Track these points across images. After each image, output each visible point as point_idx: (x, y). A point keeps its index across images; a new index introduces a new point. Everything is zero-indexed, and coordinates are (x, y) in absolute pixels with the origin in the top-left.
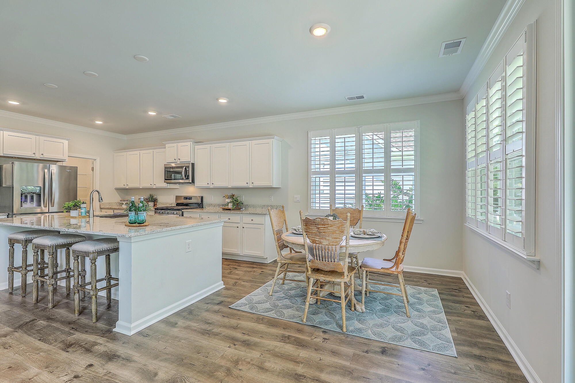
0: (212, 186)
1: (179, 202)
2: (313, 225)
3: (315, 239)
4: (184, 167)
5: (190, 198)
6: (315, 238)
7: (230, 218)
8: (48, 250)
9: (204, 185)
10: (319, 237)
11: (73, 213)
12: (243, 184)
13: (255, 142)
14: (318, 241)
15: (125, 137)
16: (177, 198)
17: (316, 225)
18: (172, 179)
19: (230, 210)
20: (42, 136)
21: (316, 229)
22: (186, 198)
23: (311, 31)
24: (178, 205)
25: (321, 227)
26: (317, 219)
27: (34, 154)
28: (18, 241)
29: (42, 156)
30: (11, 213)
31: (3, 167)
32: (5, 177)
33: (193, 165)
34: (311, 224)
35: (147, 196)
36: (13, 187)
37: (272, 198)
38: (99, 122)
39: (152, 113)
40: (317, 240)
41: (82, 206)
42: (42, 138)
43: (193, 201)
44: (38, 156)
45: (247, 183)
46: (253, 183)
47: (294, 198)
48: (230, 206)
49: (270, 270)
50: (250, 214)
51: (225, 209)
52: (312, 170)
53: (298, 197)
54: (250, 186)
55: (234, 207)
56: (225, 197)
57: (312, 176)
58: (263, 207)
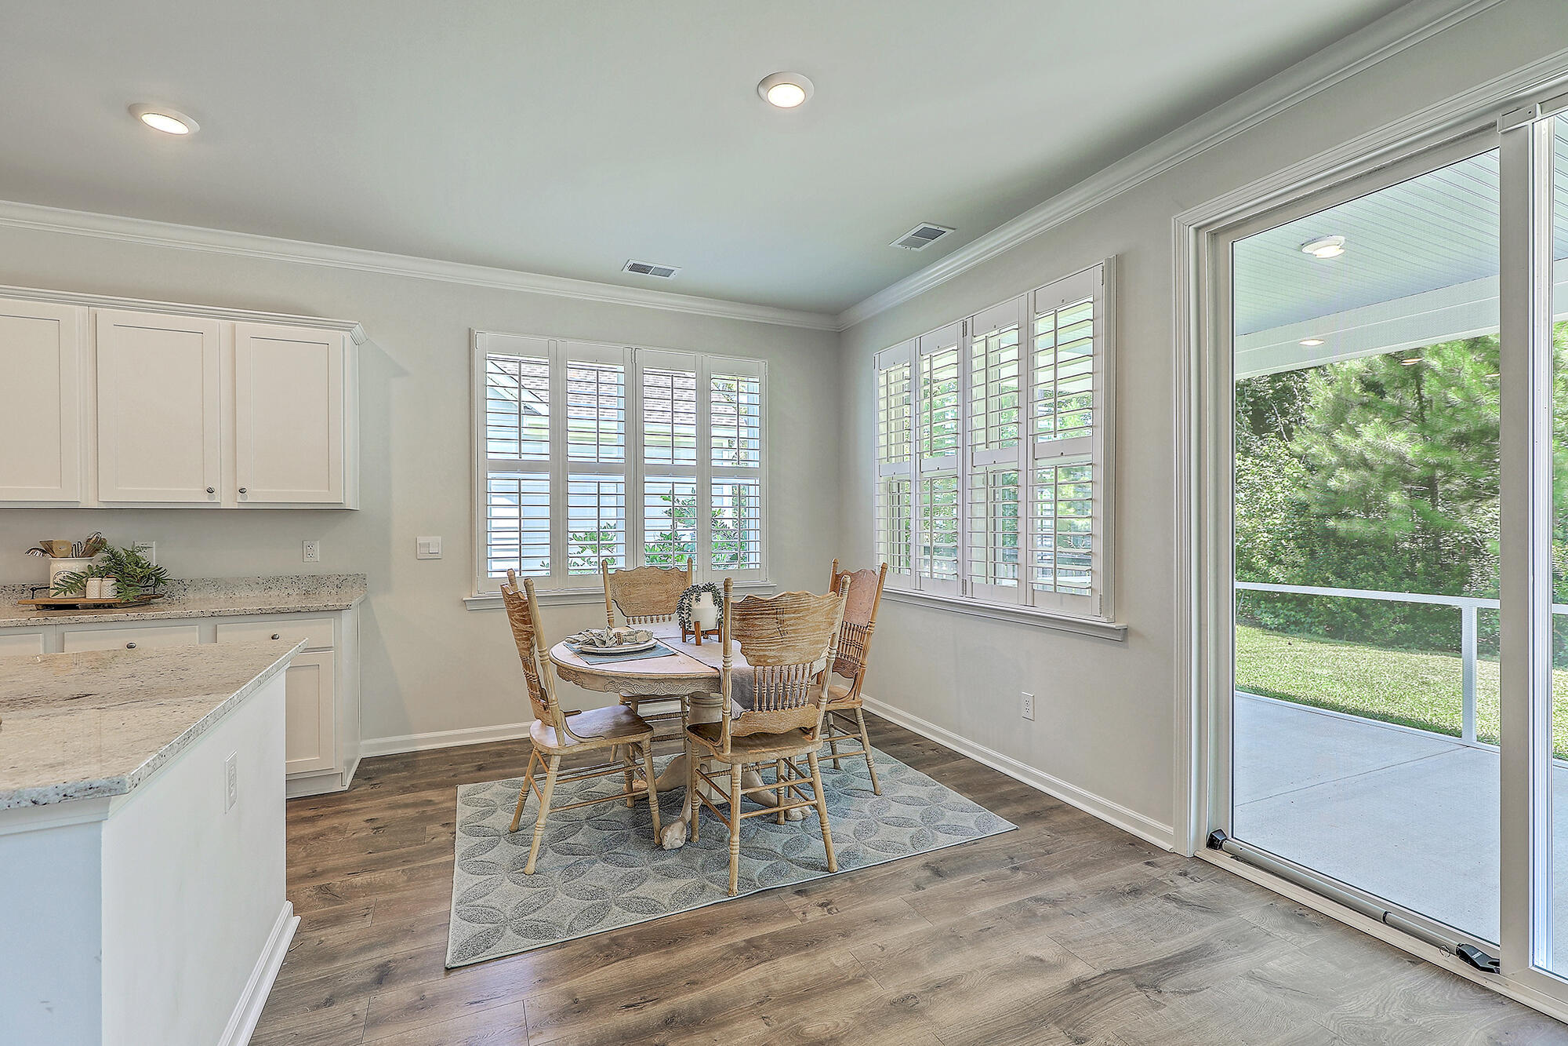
2: (769, 614)
3: (766, 653)
6: (765, 650)
7: (135, 641)
10: (780, 646)
14: (775, 657)
17: (776, 613)
21: (776, 626)
23: (766, 82)
25: (791, 619)
26: (784, 598)
34: (761, 614)
37: (317, 546)
40: (772, 653)
45: (210, 491)
46: (242, 491)
47: (418, 545)
48: (100, 589)
49: (393, 807)
50: (262, 613)
51: (73, 607)
52: (490, 456)
53: (434, 542)
54: (226, 500)
55: (132, 594)
56: (48, 549)
57: (490, 476)
58: (270, 583)
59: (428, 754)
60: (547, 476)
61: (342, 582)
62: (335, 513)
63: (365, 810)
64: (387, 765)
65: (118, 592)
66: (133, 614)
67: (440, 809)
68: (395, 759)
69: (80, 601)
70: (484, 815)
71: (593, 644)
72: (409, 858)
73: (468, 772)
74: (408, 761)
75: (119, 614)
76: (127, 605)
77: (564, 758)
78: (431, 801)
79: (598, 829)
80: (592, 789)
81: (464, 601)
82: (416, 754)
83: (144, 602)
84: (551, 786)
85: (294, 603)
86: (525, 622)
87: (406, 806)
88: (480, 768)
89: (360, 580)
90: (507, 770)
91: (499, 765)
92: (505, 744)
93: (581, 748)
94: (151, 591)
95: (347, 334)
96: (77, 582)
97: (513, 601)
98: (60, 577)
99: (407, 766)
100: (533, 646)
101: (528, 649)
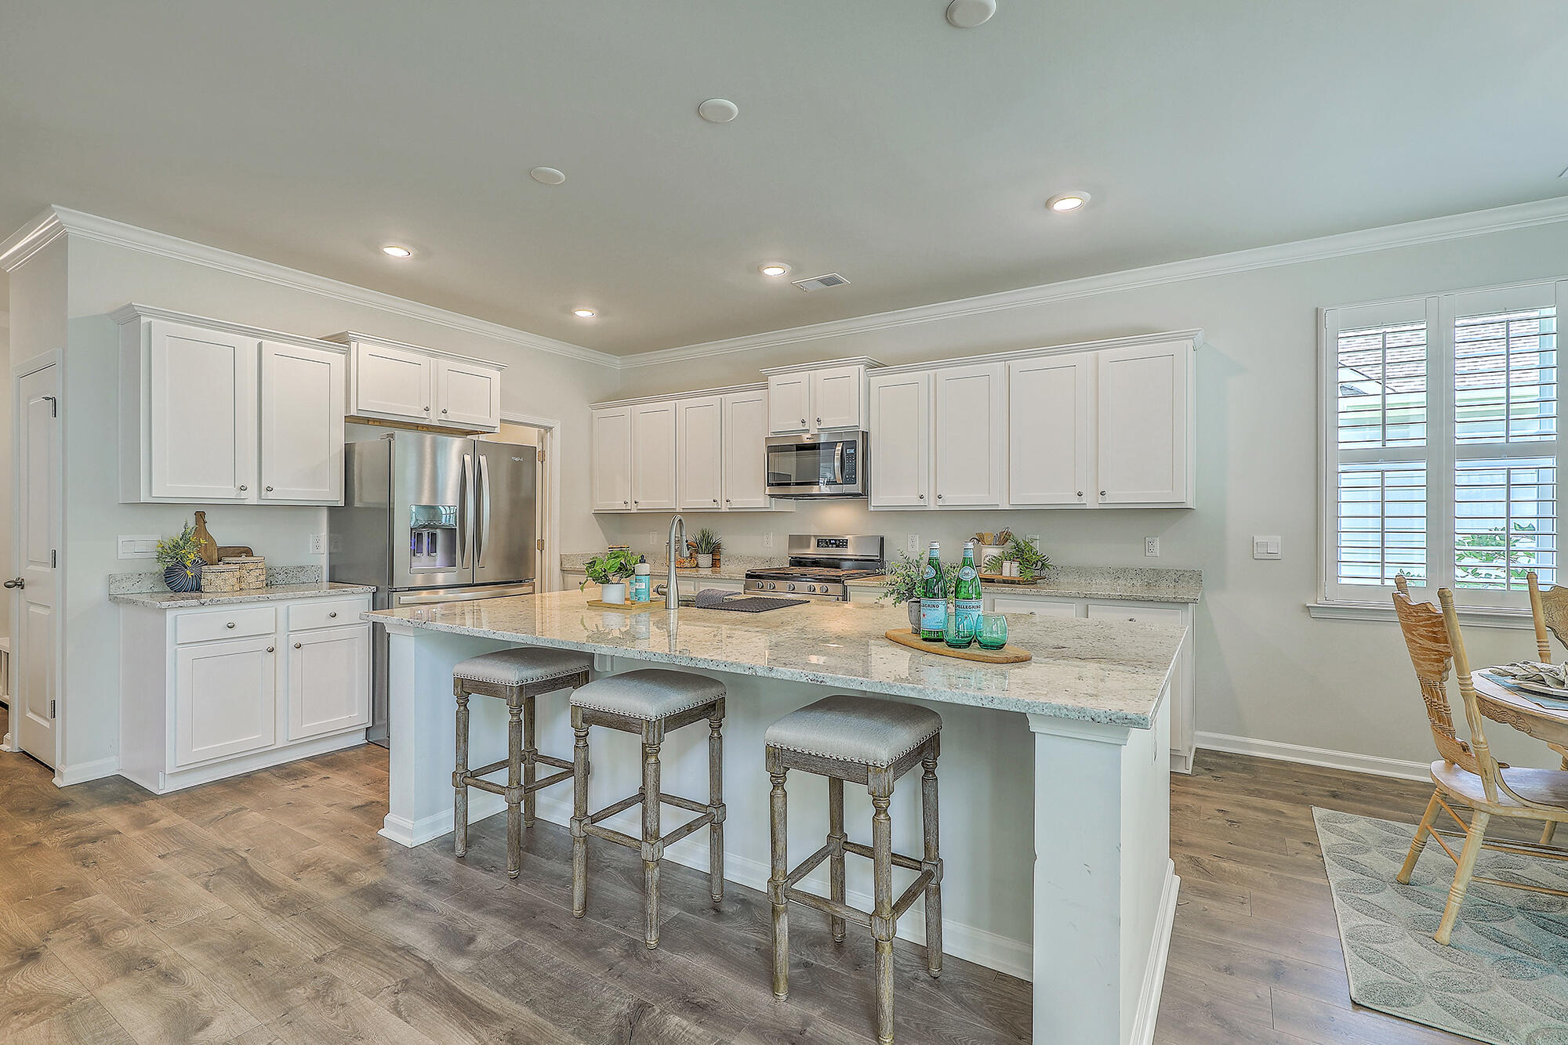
0: (932, 505)
1: (799, 552)
4: (839, 447)
5: (841, 543)
8: (644, 733)
9: (907, 498)
11: (614, 593)
12: (1062, 496)
13: (1106, 354)
15: (617, 363)
16: (798, 540)
18: (789, 484)
19: (1013, 582)
20: (446, 356)
22: (823, 542)
24: (798, 562)
27: (427, 409)
28: (488, 689)
29: (443, 417)
30: (385, 587)
31: (356, 448)
32: (361, 478)
33: (865, 435)
35: (691, 534)
36: (391, 511)
37: (1157, 543)
38: (584, 314)
39: (774, 272)
41: (643, 569)
42: (445, 364)
43: (850, 551)
44: (434, 419)
45: (1080, 495)
46: (1102, 493)
47: (1255, 544)
48: (1010, 570)
49: (1241, 805)
50: (1122, 599)
51: (992, 581)
52: (1341, 446)
53: (1273, 543)
54: (1091, 502)
55: (1028, 575)
56: (980, 539)
57: (1341, 468)
58: (1119, 573)
59: (1268, 762)
60: (1423, 465)
61: (1179, 576)
62: (1178, 512)
63: (1214, 799)
64: (1225, 762)
65: (1021, 573)
66: (1027, 590)
67: (1296, 825)
68: (1231, 757)
69: (997, 577)
70: (1355, 850)
71: (1542, 681)
72: (1275, 865)
73: (1320, 795)
74: (1246, 764)
75: (1019, 589)
76: (1026, 583)
77: (1495, 821)
78: (1283, 813)
79: (1544, 928)
80: (1519, 872)
81: (1308, 607)
82: (1251, 758)
83: (1033, 582)
84: (1472, 848)
85: (1139, 592)
86: (1436, 640)
87: (1255, 809)
88: (1334, 795)
89: (1196, 577)
90: (1372, 808)
91: (1358, 798)
92: (1364, 777)
93: (1526, 814)
94: (1037, 573)
95: (1190, 343)
96: (997, 563)
97: (1417, 613)
98: (987, 559)
99: (1245, 769)
100: (1447, 669)
101: (1440, 673)
